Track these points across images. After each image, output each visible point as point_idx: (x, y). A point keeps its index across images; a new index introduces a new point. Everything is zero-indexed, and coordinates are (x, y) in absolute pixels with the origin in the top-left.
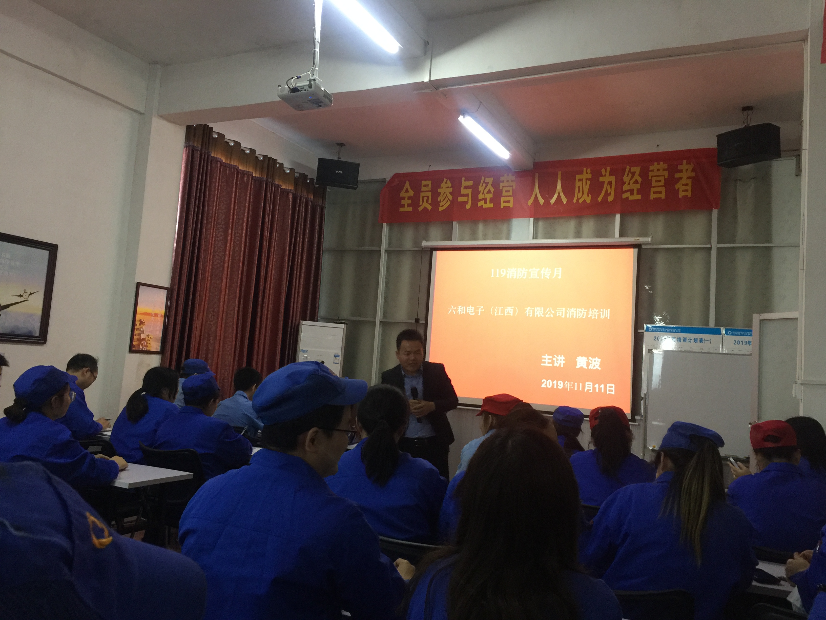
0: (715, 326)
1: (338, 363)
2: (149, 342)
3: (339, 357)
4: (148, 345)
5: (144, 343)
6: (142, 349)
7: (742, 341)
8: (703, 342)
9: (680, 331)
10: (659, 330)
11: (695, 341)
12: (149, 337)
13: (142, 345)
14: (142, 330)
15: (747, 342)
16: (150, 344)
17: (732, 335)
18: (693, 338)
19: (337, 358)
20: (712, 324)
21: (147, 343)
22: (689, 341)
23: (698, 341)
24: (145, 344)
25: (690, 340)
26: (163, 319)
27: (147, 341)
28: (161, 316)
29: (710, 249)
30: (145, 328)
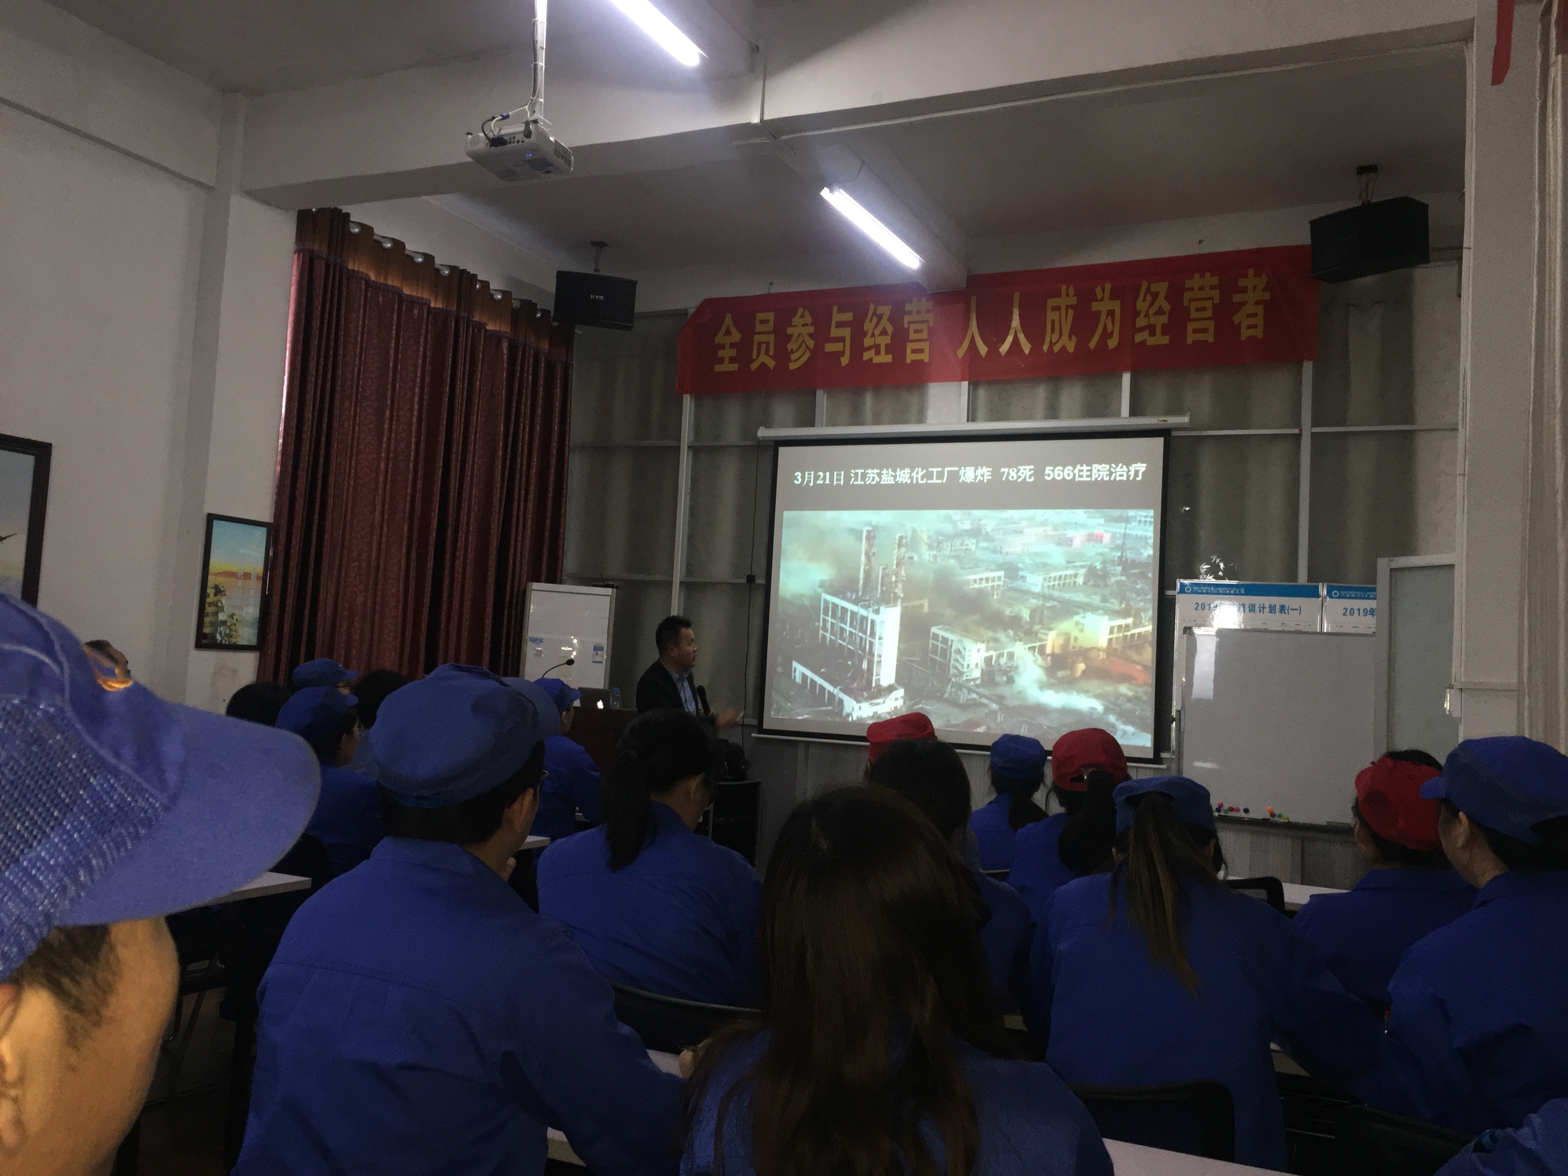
0: (1308, 582)
1: (601, 662)
2: (234, 628)
3: (602, 650)
4: (233, 633)
5: (225, 630)
6: (221, 641)
7: (1359, 610)
8: (1286, 611)
9: (1243, 592)
10: (1204, 591)
11: (1272, 609)
12: (235, 617)
13: (221, 633)
14: (219, 604)
15: (1369, 609)
16: (236, 631)
17: (1339, 597)
18: (1267, 605)
19: (600, 652)
20: (1303, 578)
21: (231, 630)
22: (1260, 611)
23: (1278, 610)
24: (228, 631)
25: (1262, 609)
26: (260, 584)
27: (231, 625)
28: (258, 577)
29: (1298, 437)
30: (224, 601)
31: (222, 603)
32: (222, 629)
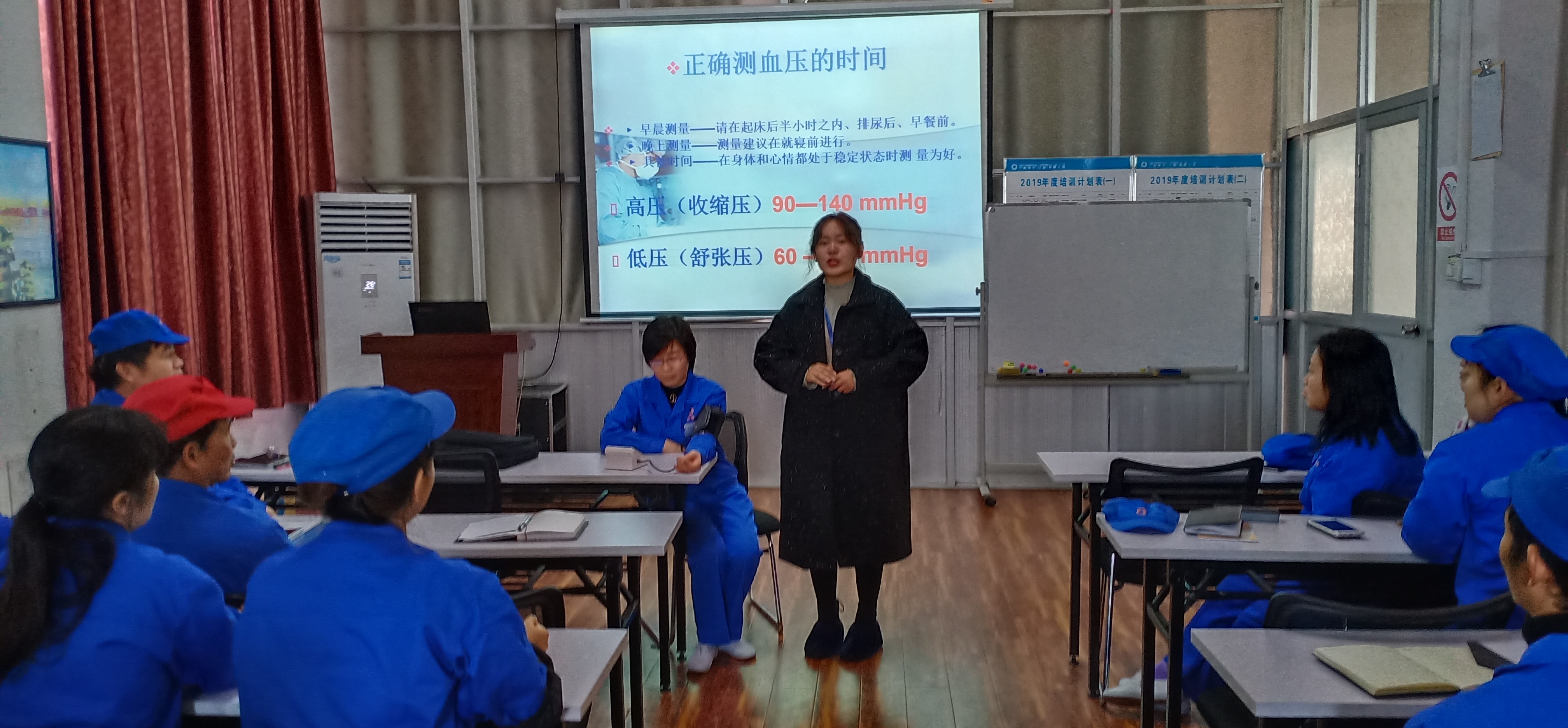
0: (1121, 155)
1: (409, 278)
2: (28, 279)
3: (409, 264)
4: (28, 286)
5: (20, 283)
6: (18, 296)
8: (1102, 183)
9: (1064, 167)
10: (1029, 168)
11: (1090, 182)
12: (28, 265)
13: (15, 287)
14: (9, 251)
15: (1172, 178)
16: (30, 283)
18: (1085, 179)
19: (407, 267)
21: (26, 282)
23: (1095, 182)
24: (22, 283)
26: (47, 221)
27: (25, 276)
28: (44, 214)
29: (1107, 18)
30: (12, 247)
31: (11, 249)
32: (16, 282)
